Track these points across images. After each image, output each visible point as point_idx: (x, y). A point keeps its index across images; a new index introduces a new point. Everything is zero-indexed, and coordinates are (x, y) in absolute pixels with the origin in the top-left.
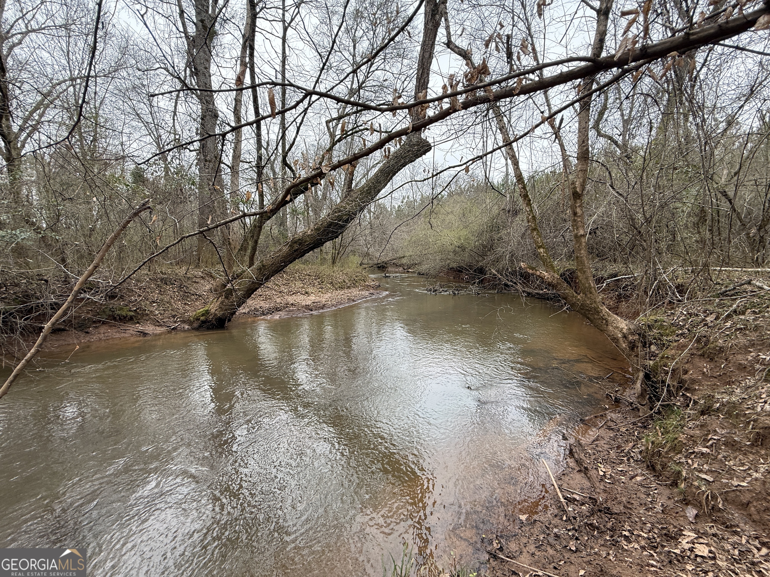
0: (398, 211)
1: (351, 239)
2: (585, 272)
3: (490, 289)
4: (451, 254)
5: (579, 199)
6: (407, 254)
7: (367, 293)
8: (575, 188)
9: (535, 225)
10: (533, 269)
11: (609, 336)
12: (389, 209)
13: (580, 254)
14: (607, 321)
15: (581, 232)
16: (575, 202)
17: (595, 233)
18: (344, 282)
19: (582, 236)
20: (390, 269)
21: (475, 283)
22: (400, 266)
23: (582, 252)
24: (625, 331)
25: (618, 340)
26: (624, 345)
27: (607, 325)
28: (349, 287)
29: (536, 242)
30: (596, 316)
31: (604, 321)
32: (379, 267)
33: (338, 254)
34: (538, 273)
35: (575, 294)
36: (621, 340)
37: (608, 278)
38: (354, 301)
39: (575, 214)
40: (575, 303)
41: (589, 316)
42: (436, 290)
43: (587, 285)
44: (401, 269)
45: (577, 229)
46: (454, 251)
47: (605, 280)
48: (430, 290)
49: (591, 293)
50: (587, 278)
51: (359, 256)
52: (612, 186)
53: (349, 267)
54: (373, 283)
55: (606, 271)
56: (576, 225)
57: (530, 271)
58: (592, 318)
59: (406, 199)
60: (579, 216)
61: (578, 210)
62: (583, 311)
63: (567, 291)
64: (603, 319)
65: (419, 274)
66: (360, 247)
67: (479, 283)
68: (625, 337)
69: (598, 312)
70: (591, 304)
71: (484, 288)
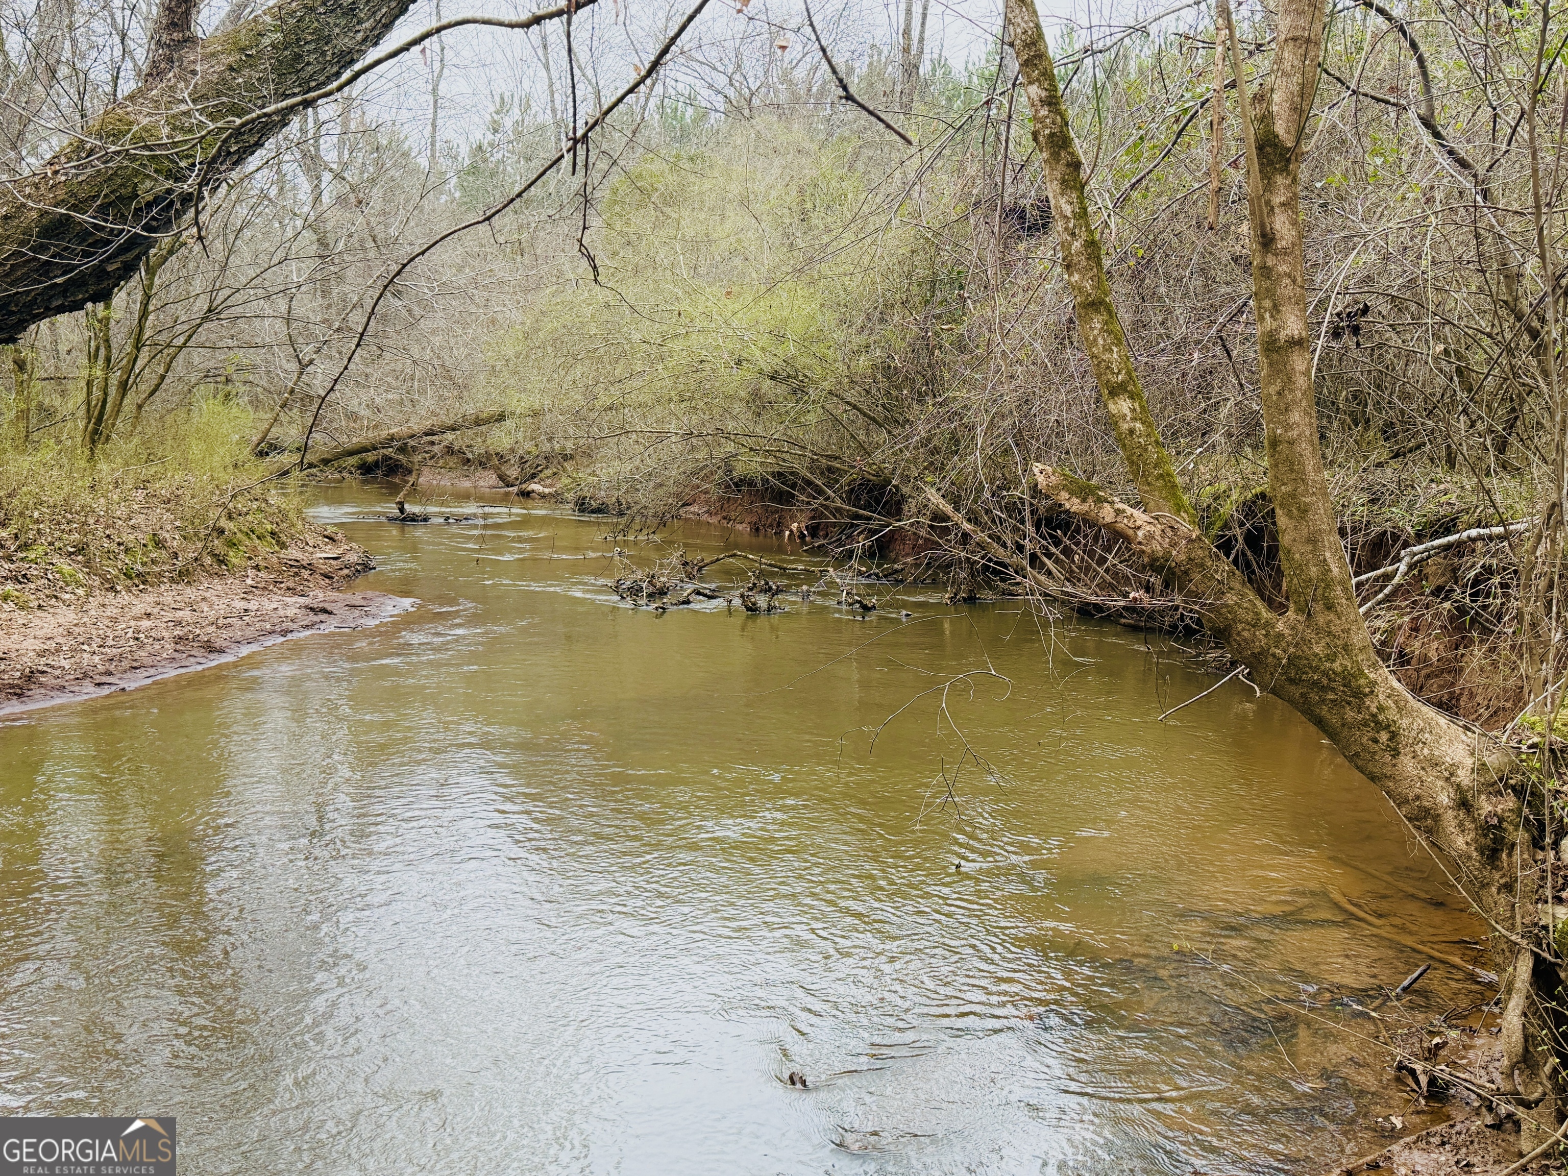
0: (474, 170)
1: (202, 304)
2: (1304, 511)
3: (917, 584)
4: (737, 408)
5: (1285, 170)
6: (518, 403)
7: (292, 606)
8: (1266, 119)
9: (1099, 285)
10: (1084, 492)
11: (1402, 802)
12: (423, 162)
13: (1288, 427)
14: (1393, 736)
15: (1293, 326)
16: (1269, 187)
17: (1356, 330)
18: (159, 544)
19: (1297, 343)
20: (426, 478)
21: (850, 554)
22: (483, 463)
23: (1295, 416)
24: (1464, 777)
25: (1437, 818)
26: (1460, 842)
27: (1396, 753)
28: (184, 576)
29: (1102, 368)
30: (1350, 714)
31: (1384, 736)
32: (366, 469)
33: (124, 387)
34: (1107, 514)
35: (1266, 614)
36: (1450, 820)
37: (1420, 537)
38: (210, 648)
39: (1267, 240)
40: (1264, 652)
41: (1324, 711)
42: (662, 592)
43: (1314, 571)
44: (487, 480)
45: (1276, 309)
46: (756, 395)
47: (1406, 545)
48: (635, 591)
49: (1329, 607)
50: (1313, 540)
51: (256, 403)
52: (1427, 123)
53: (185, 465)
54: (331, 551)
55: (1412, 503)
56: (1270, 293)
57: (1074, 505)
58: (1334, 720)
59: (516, 113)
60: (1285, 252)
61: (1281, 224)
62: (1296, 691)
63: (1231, 599)
64: (1380, 726)
65: (582, 505)
66: (257, 357)
67: (869, 554)
68: (1464, 804)
69: (1359, 695)
70: (1331, 658)
71: (896, 578)
